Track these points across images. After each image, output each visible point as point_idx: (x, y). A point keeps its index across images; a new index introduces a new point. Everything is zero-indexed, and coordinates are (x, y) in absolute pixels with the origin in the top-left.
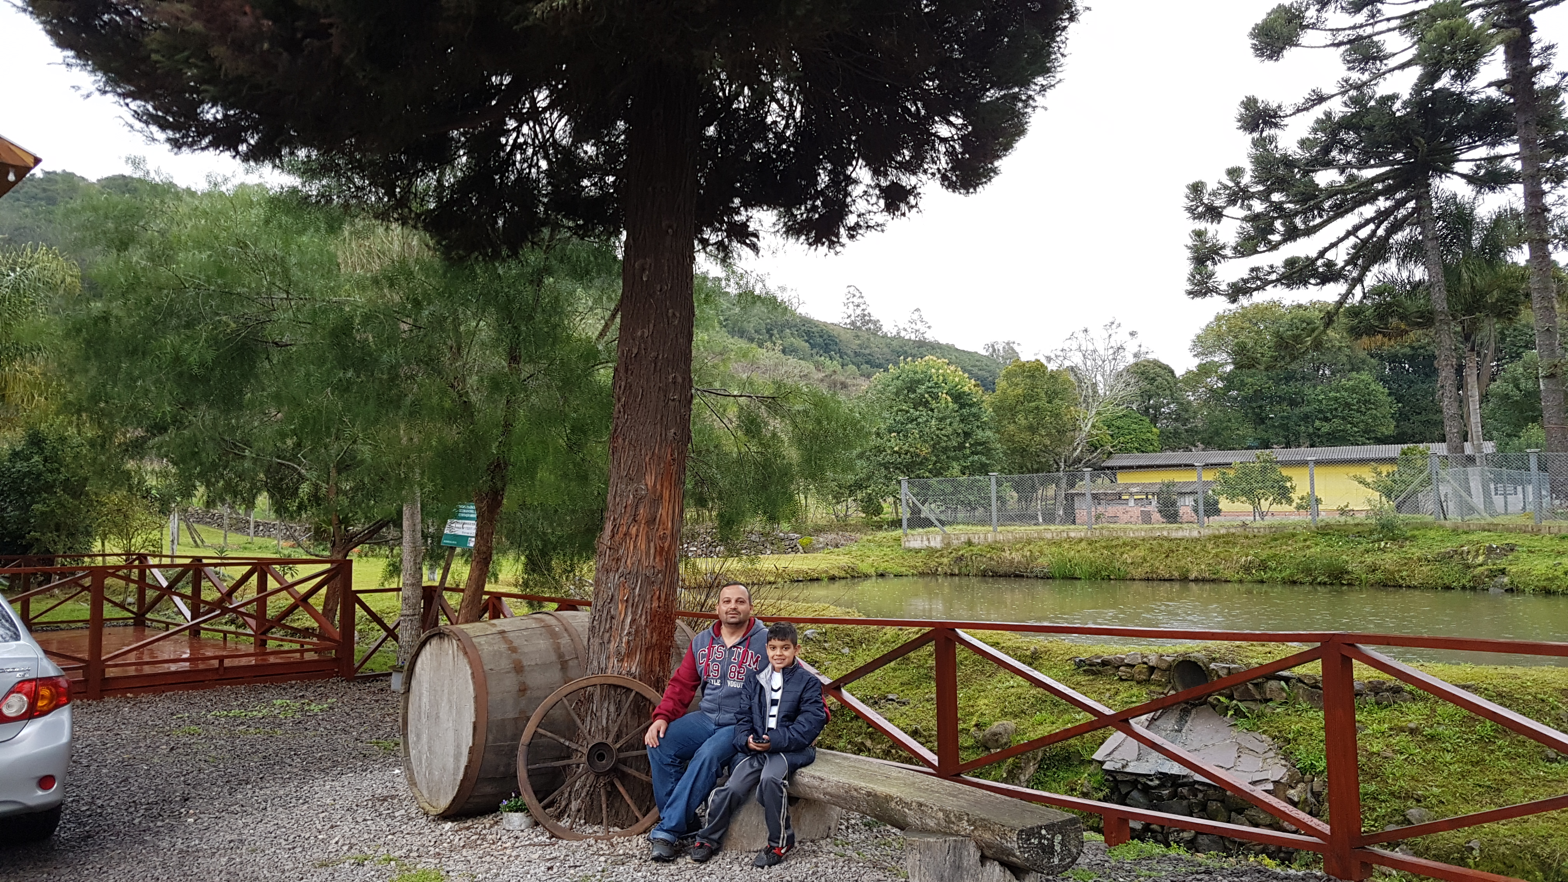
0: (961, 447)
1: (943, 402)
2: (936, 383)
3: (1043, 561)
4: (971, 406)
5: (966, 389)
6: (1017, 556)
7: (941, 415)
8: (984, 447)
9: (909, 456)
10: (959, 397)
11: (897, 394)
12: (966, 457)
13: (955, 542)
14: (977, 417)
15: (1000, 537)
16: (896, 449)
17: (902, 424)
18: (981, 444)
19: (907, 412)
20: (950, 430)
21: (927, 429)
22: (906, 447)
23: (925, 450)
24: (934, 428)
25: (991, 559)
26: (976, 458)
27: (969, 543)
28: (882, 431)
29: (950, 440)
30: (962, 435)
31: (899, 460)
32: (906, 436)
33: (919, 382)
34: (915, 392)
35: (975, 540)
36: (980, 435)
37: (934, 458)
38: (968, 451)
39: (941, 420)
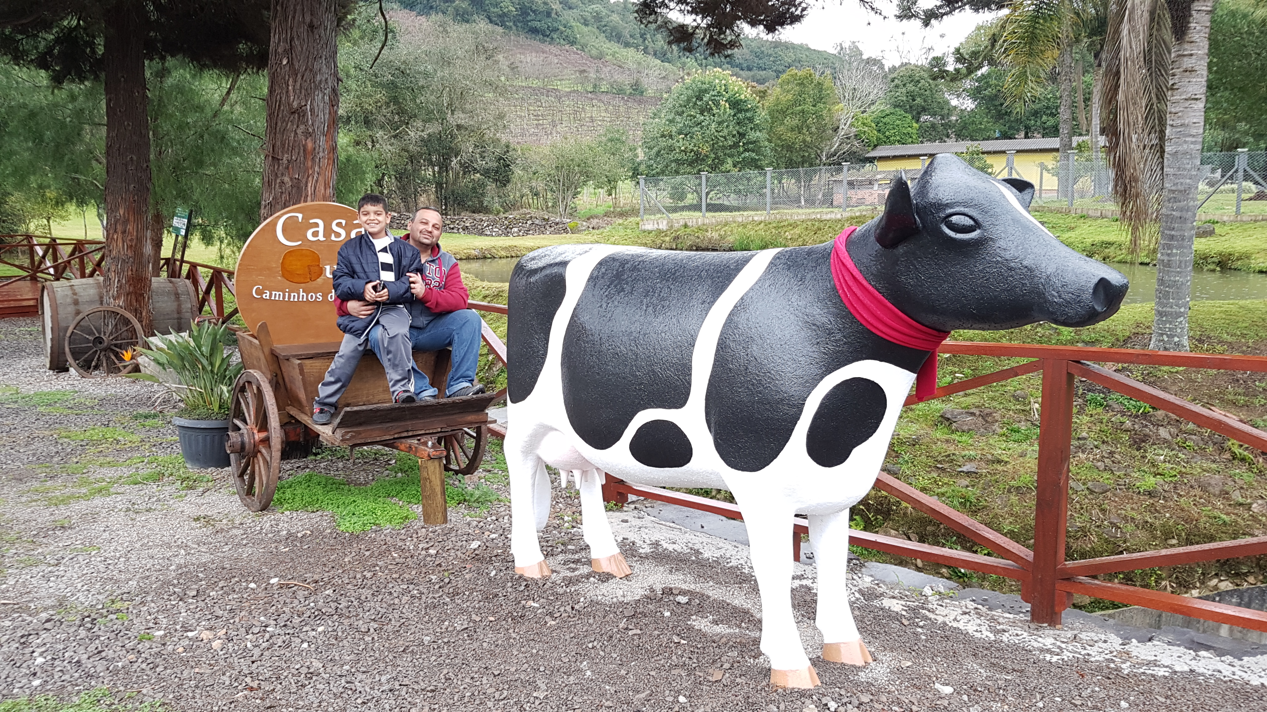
0: (735, 145)
1: (722, 108)
2: (719, 92)
3: (731, 239)
4: (747, 110)
5: (742, 97)
6: (715, 235)
7: (720, 120)
8: (755, 146)
9: (692, 154)
10: (736, 104)
11: (689, 101)
12: (739, 154)
13: (676, 225)
14: (751, 120)
15: (707, 221)
16: (683, 148)
17: (690, 127)
18: (751, 143)
19: (695, 117)
20: (726, 132)
21: (708, 132)
22: (690, 147)
23: (706, 149)
24: (713, 130)
25: (698, 237)
26: (747, 154)
27: (686, 226)
28: (673, 133)
29: (726, 140)
30: (737, 136)
31: (685, 157)
32: (691, 137)
33: (706, 91)
34: (702, 100)
35: (690, 224)
36: (753, 135)
37: (713, 156)
38: (741, 149)
39: (720, 123)
